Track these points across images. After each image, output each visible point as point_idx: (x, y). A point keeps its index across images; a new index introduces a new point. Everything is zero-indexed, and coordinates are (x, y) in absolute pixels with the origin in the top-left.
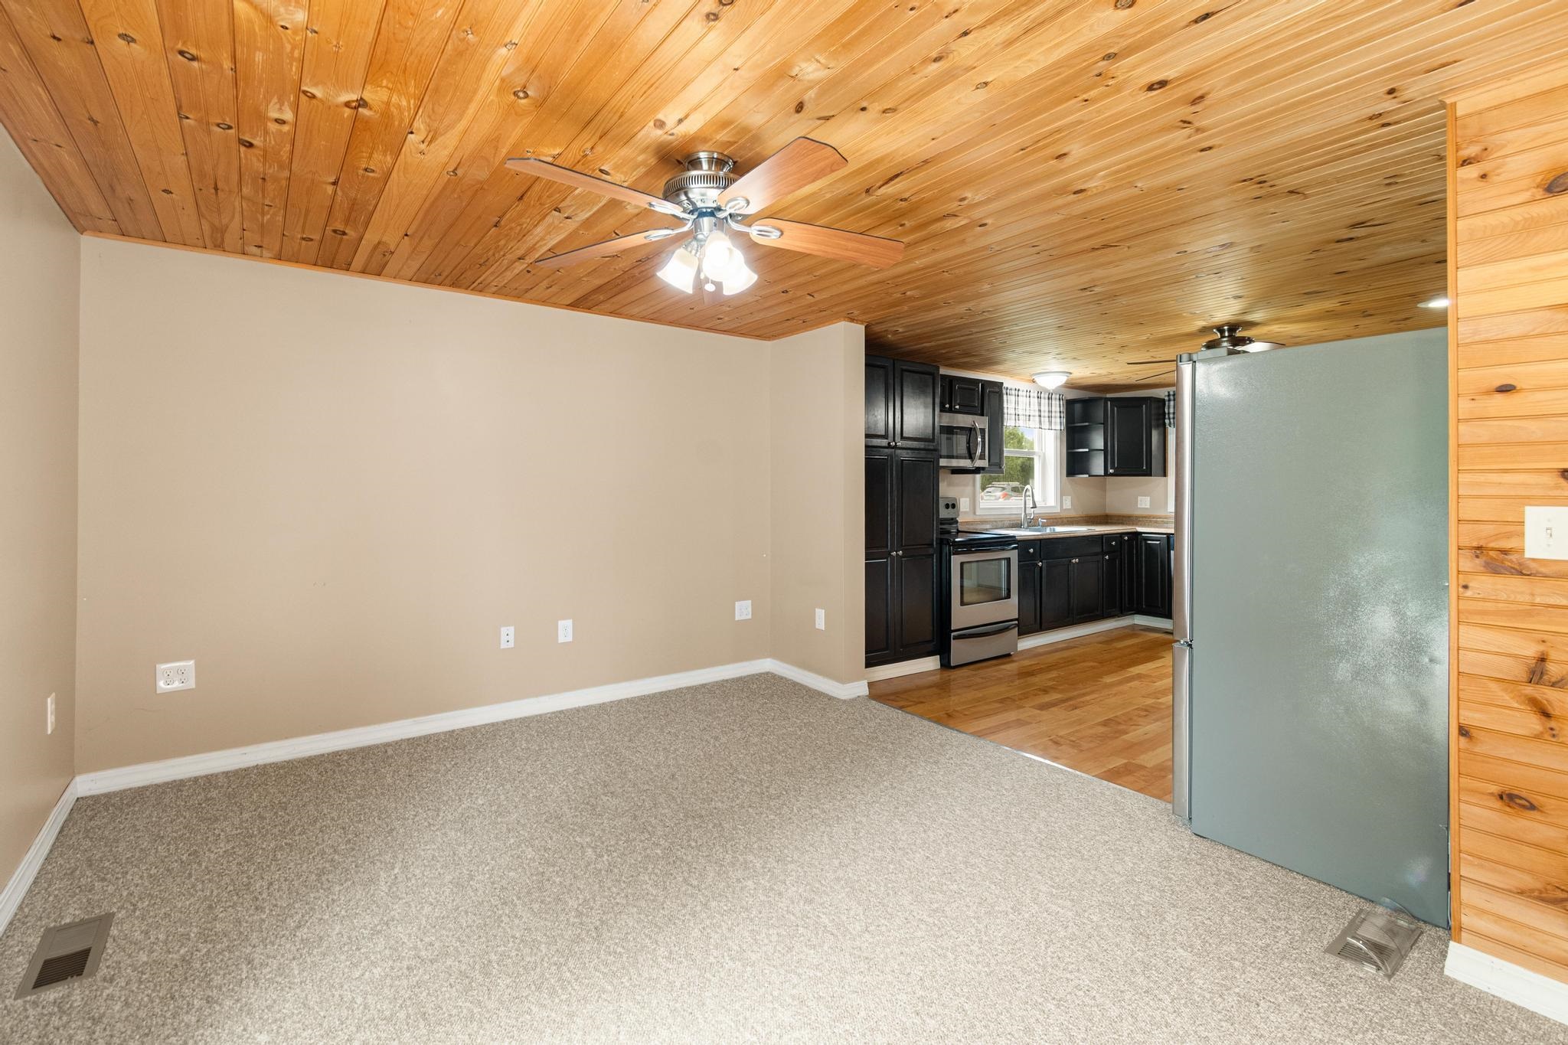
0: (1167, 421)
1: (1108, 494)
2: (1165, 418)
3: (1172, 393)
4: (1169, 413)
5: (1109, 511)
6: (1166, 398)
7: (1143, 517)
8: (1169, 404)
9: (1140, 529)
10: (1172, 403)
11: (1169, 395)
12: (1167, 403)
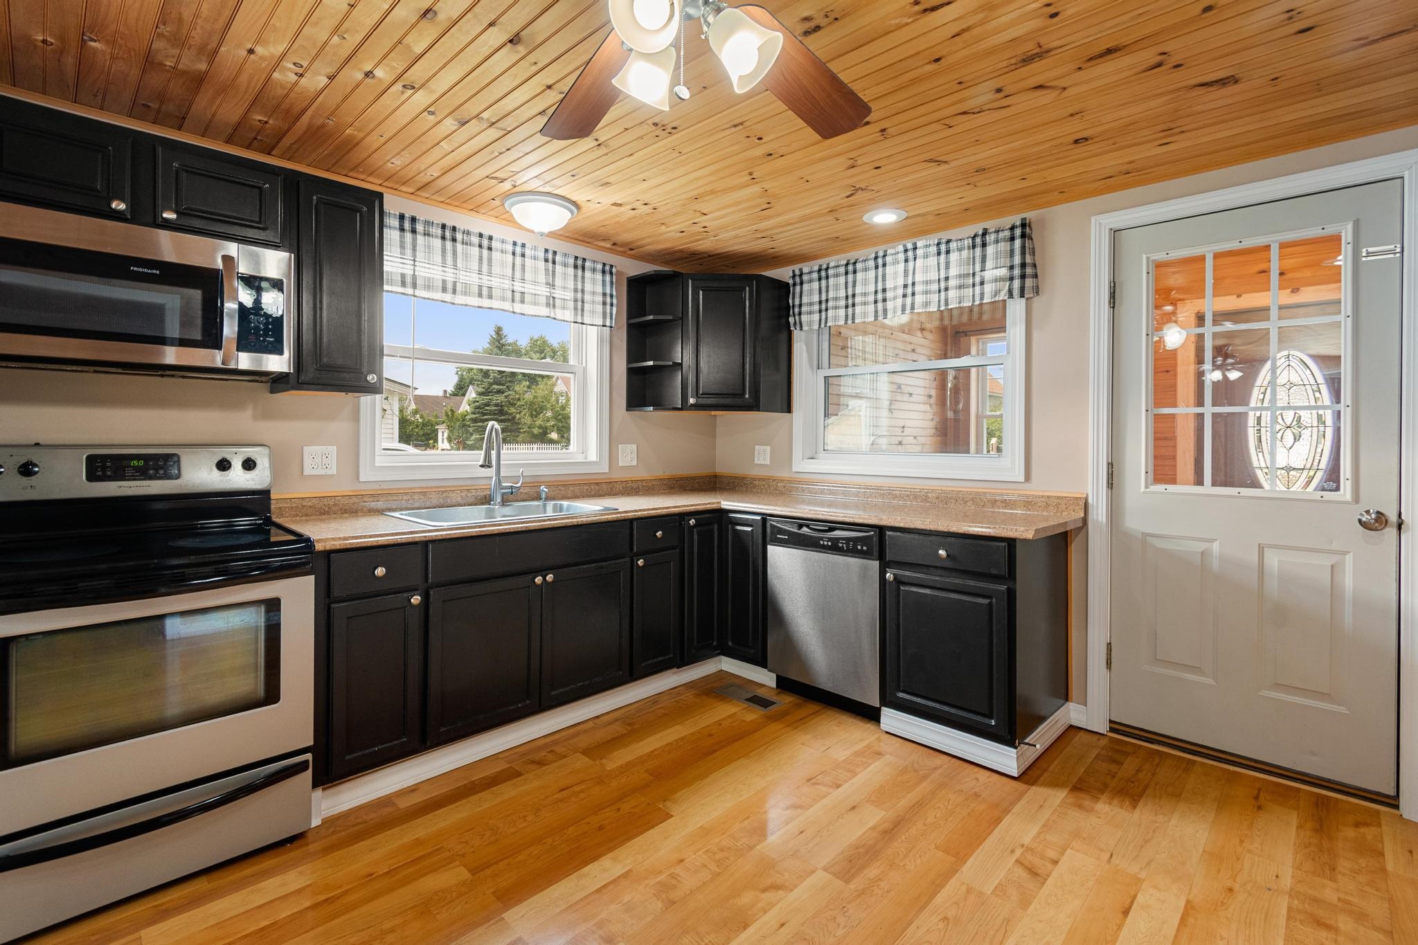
0: (791, 320)
1: (718, 441)
2: (788, 316)
3: (797, 272)
4: (793, 306)
5: (719, 470)
6: (791, 282)
7: (760, 479)
8: (794, 290)
9: (726, 504)
10: (798, 288)
11: (794, 276)
12: (791, 289)
